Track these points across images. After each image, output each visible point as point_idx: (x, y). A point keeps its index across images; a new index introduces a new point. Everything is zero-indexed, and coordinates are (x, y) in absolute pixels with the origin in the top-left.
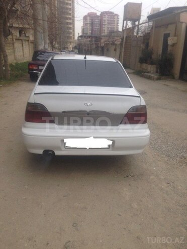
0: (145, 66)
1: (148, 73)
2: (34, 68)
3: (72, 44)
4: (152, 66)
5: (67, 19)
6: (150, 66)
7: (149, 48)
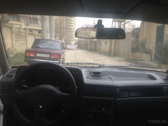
0: (137, 54)
1: (143, 60)
2: (32, 55)
3: (74, 41)
4: (146, 54)
5: (71, 26)
6: (144, 55)
7: (140, 40)
